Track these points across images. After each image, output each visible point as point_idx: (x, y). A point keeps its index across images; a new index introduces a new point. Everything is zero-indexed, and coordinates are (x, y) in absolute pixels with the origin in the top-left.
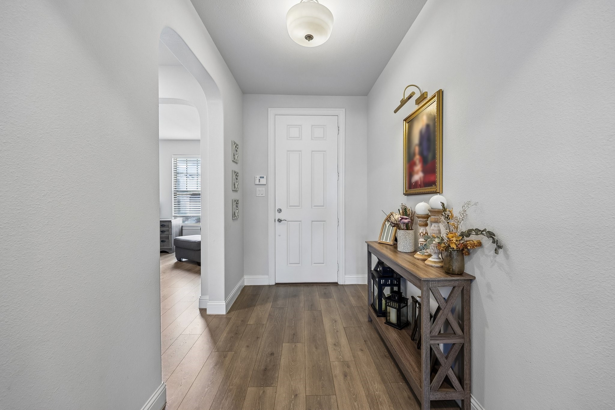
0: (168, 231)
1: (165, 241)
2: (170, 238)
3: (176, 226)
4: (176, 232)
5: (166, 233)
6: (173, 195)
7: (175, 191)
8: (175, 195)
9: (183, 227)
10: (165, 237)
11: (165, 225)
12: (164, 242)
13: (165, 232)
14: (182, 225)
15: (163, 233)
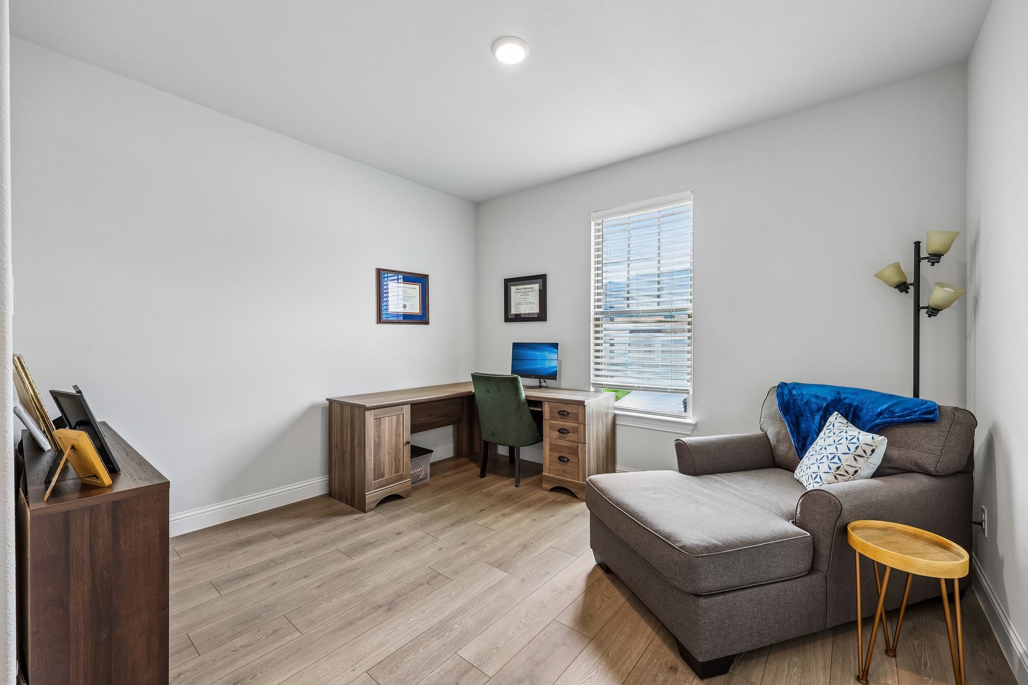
0: (576, 430)
1: (568, 460)
2: (580, 455)
3: (599, 415)
4: (597, 433)
5: (571, 436)
6: (592, 326)
7: (596, 313)
8: (596, 326)
9: (617, 418)
10: (569, 448)
11: (568, 414)
12: (564, 461)
13: (568, 432)
14: (616, 412)
15: (565, 435)
